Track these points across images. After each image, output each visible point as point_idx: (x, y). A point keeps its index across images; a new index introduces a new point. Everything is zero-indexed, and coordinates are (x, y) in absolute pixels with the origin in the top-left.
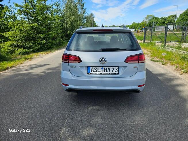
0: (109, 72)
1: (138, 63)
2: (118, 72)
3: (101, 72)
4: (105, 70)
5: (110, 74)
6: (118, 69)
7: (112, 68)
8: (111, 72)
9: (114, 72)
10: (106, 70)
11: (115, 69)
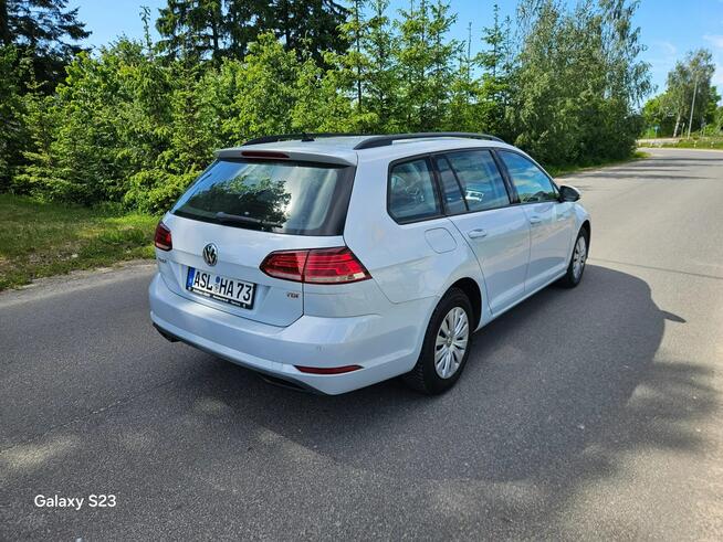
0: (229, 296)
1: (303, 281)
2: (249, 302)
3: (212, 292)
4: (222, 286)
5: (230, 301)
6: (251, 292)
7: (239, 285)
8: (234, 298)
9: (241, 299)
10: (225, 286)
11: (246, 289)
